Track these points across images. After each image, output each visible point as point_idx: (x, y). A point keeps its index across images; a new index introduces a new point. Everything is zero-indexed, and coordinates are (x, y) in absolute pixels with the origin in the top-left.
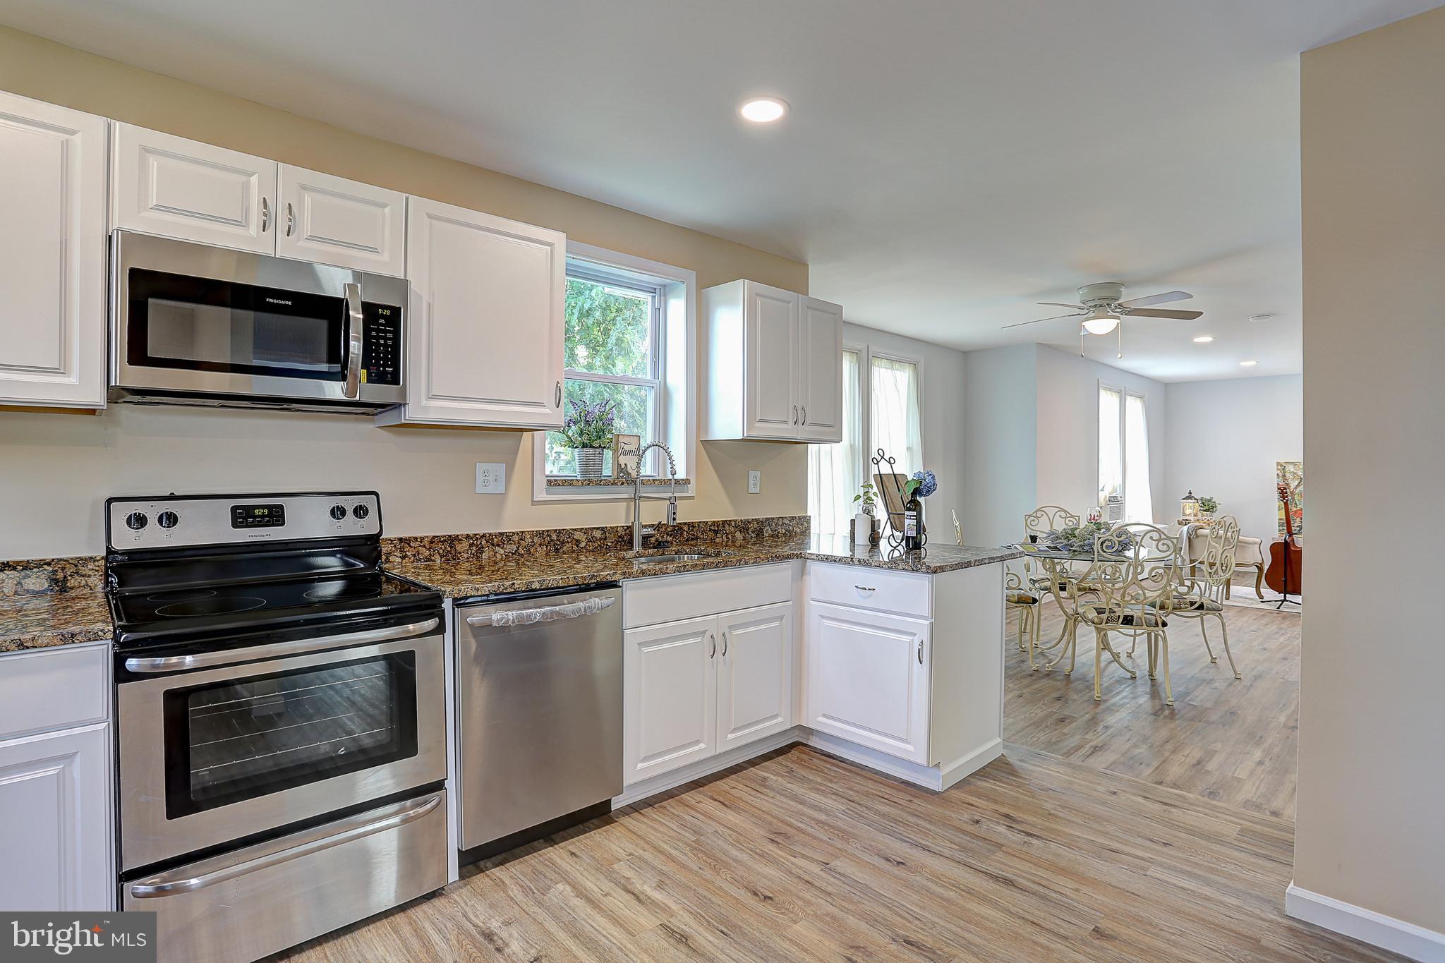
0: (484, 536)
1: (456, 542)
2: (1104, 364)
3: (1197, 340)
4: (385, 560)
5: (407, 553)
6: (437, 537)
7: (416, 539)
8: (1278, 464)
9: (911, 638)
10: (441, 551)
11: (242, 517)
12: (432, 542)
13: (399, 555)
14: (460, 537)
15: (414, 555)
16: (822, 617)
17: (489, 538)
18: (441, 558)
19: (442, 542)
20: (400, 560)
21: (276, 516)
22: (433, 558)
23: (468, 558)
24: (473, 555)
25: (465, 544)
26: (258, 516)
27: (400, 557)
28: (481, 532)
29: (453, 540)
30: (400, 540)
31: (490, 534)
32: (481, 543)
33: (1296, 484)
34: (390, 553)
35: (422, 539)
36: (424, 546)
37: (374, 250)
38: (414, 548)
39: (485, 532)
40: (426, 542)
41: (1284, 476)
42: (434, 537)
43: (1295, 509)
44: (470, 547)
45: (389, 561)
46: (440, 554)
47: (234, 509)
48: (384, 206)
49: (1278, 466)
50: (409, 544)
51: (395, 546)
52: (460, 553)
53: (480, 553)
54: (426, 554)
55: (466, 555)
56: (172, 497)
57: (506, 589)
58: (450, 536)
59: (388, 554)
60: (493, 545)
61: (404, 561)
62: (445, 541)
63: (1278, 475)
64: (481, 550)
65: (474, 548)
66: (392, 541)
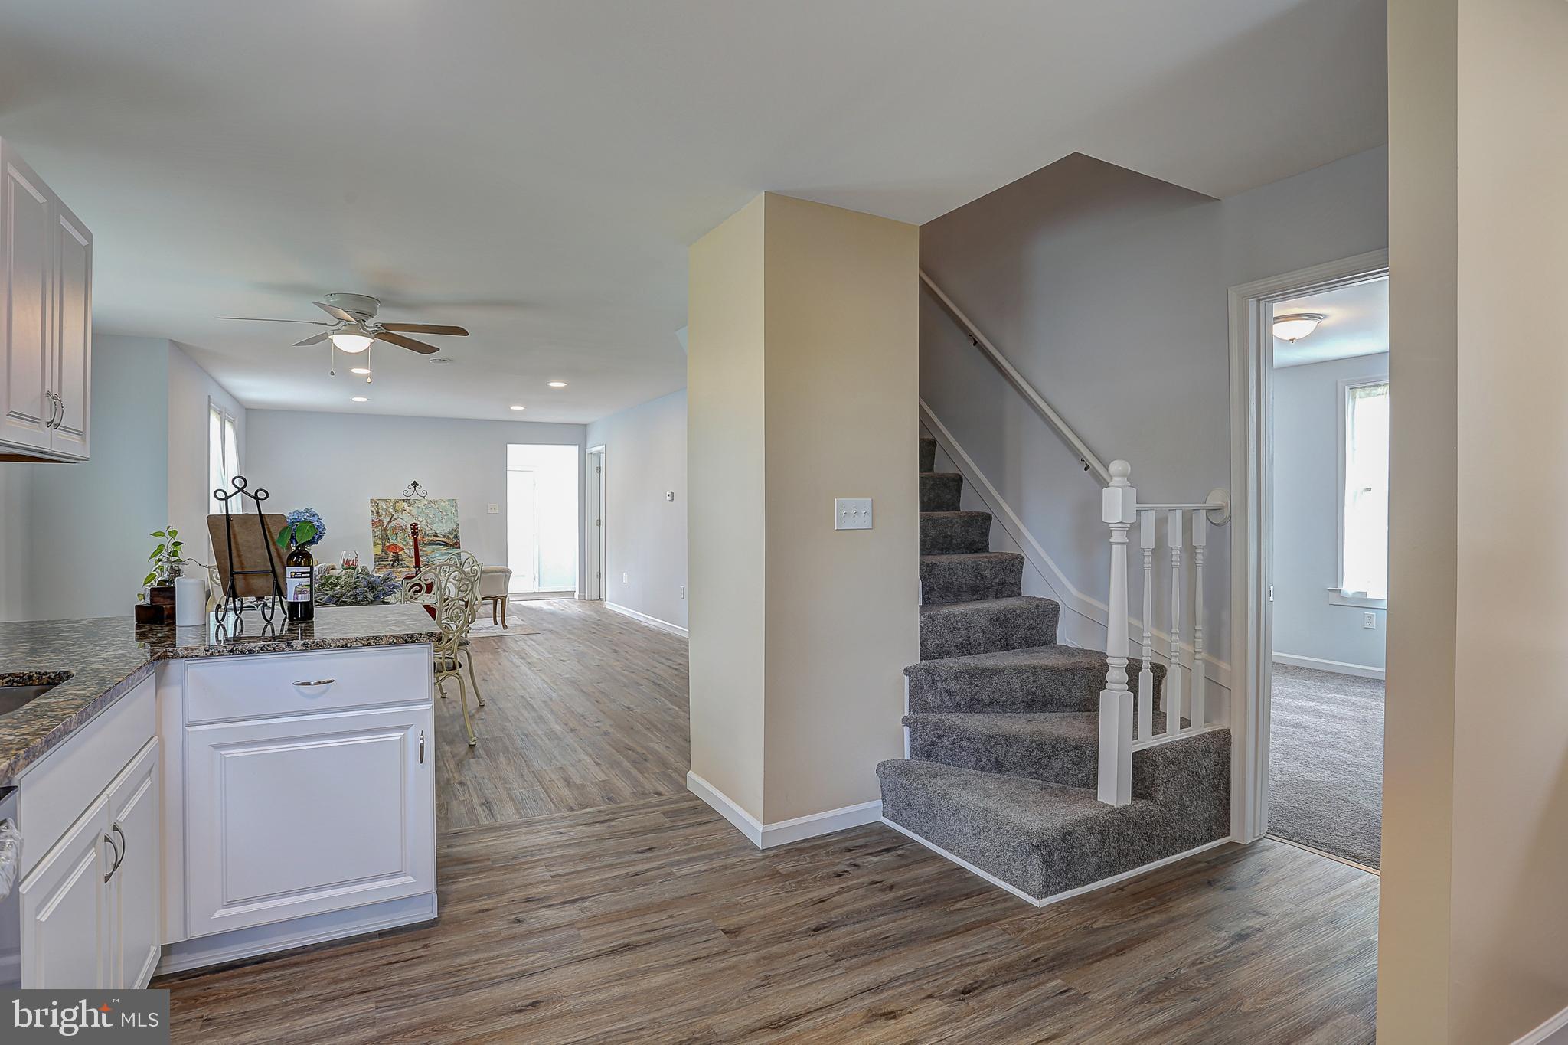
2: (212, 378)
3: (355, 371)
8: (372, 501)
9: (402, 734)
16: (217, 747)
33: (388, 520)
41: (378, 513)
43: (388, 544)
49: (371, 502)
63: (372, 511)
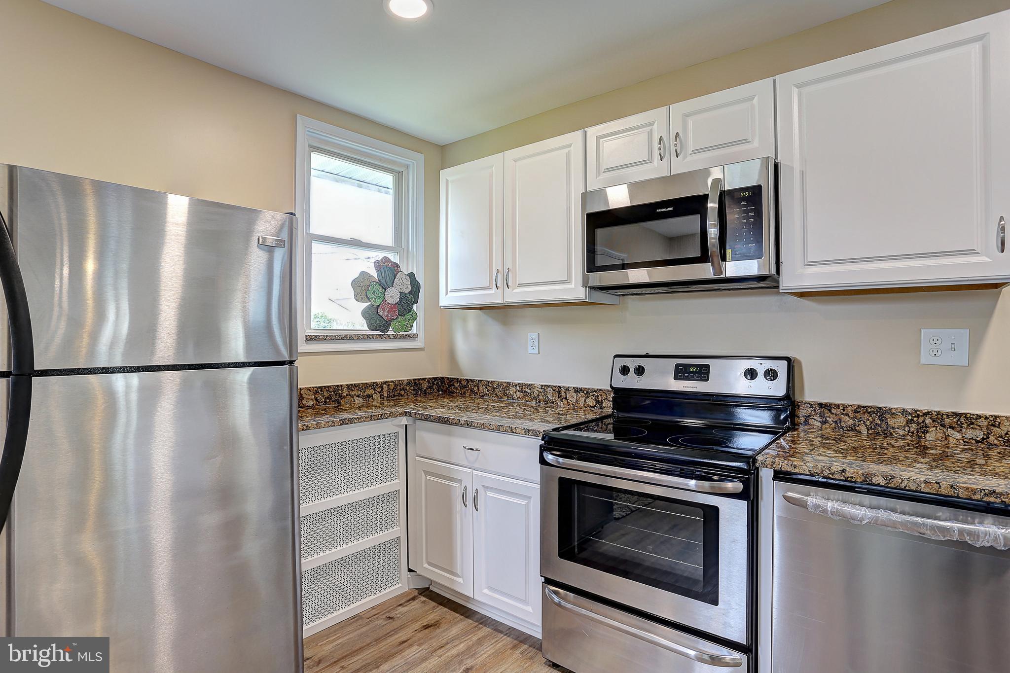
0: (928, 413)
1: (887, 416)
4: (804, 422)
5: (828, 419)
6: (863, 407)
7: (838, 406)
10: (868, 423)
11: (682, 372)
12: (856, 412)
13: (819, 419)
14: (893, 411)
15: (836, 422)
17: (939, 418)
18: (868, 430)
19: (869, 413)
20: (819, 424)
21: (704, 374)
22: (858, 428)
23: (904, 436)
24: (913, 433)
25: (901, 420)
26: (692, 373)
27: (820, 422)
28: (925, 408)
29: (882, 413)
30: (821, 405)
31: (938, 413)
32: (923, 422)
34: (809, 416)
35: (845, 407)
36: (848, 415)
37: (746, 141)
38: (836, 415)
39: (930, 409)
40: (849, 411)
42: (859, 407)
44: (907, 423)
45: (809, 424)
46: (866, 425)
47: (677, 366)
48: (752, 98)
50: (830, 411)
51: (815, 410)
52: (893, 428)
53: (923, 433)
54: (849, 423)
55: (901, 432)
56: (647, 356)
57: (833, 474)
58: (880, 408)
59: (807, 418)
60: (943, 426)
61: (824, 426)
62: (874, 412)
64: (924, 429)
65: (913, 425)
66: (811, 405)
